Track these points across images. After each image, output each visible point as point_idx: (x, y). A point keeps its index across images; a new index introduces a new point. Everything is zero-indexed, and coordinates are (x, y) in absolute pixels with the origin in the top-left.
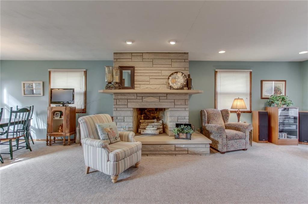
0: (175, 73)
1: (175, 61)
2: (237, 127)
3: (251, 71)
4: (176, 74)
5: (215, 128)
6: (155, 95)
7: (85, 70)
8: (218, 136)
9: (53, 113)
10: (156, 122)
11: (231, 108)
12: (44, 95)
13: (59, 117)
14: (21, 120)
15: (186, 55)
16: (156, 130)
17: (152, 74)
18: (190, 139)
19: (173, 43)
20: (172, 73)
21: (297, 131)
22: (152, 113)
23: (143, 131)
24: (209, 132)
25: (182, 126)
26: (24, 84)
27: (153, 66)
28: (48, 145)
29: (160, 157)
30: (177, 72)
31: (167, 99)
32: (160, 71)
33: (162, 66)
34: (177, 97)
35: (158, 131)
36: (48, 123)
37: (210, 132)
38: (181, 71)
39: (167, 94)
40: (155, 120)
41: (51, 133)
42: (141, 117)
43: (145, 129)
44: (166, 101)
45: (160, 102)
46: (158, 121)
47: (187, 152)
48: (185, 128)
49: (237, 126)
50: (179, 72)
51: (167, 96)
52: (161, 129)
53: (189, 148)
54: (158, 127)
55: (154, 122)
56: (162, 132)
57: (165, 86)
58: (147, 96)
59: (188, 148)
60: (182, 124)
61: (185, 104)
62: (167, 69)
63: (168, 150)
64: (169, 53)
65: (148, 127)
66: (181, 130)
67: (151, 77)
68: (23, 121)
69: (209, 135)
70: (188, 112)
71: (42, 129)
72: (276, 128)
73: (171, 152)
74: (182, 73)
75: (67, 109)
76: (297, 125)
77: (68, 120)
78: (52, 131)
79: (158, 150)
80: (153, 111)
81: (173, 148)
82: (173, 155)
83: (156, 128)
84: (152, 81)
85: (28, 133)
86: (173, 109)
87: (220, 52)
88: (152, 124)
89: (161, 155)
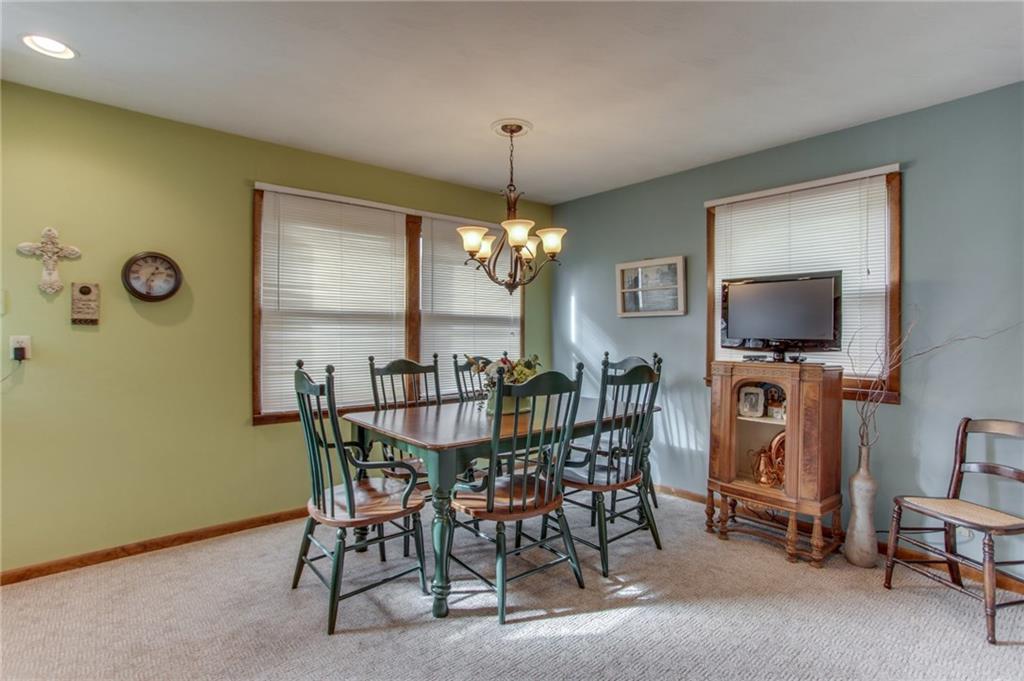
7: (895, 168)
9: (736, 389)
12: (687, 312)
13: (760, 413)
14: (620, 412)
26: (623, 271)
28: (713, 532)
36: (716, 432)
41: (729, 482)
68: (629, 419)
71: (681, 450)
75: (806, 377)
77: (815, 433)
78: (733, 475)
85: (646, 466)
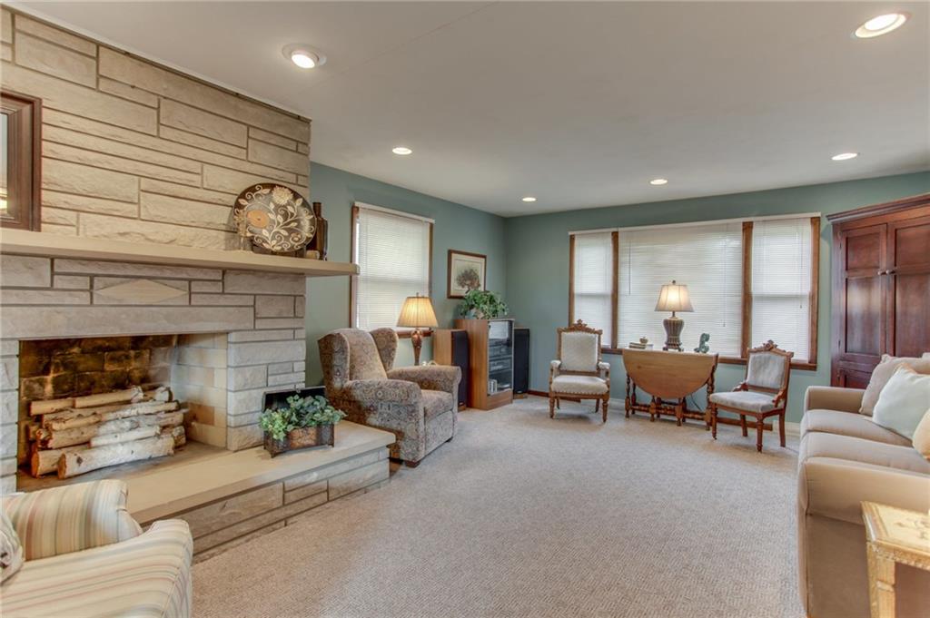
0: (265, 186)
1: (261, 135)
2: (426, 379)
3: (433, 221)
4: (267, 191)
5: (397, 391)
6: (168, 274)
8: (404, 414)
10: (140, 401)
11: (398, 326)
15: (302, 128)
16: (158, 436)
17: (152, 170)
18: (332, 445)
19: (303, 61)
20: (248, 186)
21: (511, 372)
22: (112, 359)
23: (79, 461)
24: (360, 407)
25: (290, 400)
27: (158, 130)
29: (225, 554)
30: (272, 186)
31: (223, 293)
32: (195, 167)
33: (209, 144)
34: (267, 287)
35: (167, 443)
37: (369, 404)
38: (292, 187)
39: (225, 270)
40: (136, 393)
42: (36, 386)
43: (87, 444)
44: (222, 300)
45: (190, 305)
46: (150, 394)
47: (327, 495)
48: (306, 405)
49: (426, 376)
50: (279, 186)
51: (223, 281)
52: (174, 427)
53: (331, 477)
54: (163, 422)
55: (128, 402)
56: (183, 440)
57: (217, 237)
58: (119, 273)
59: (327, 479)
60: (293, 393)
61: (292, 316)
62: (228, 162)
63: (257, 511)
64: (237, 95)
65: (103, 429)
66: (294, 418)
67: (145, 184)
69: (364, 415)
70: (304, 343)
72: (484, 370)
73: (268, 515)
74: (293, 191)
76: (511, 358)
79: (214, 528)
80: (120, 348)
81: (275, 498)
82: (277, 526)
83: (157, 429)
84: (152, 206)
86: (250, 336)
87: (395, 151)
88: (127, 413)
89: (223, 547)
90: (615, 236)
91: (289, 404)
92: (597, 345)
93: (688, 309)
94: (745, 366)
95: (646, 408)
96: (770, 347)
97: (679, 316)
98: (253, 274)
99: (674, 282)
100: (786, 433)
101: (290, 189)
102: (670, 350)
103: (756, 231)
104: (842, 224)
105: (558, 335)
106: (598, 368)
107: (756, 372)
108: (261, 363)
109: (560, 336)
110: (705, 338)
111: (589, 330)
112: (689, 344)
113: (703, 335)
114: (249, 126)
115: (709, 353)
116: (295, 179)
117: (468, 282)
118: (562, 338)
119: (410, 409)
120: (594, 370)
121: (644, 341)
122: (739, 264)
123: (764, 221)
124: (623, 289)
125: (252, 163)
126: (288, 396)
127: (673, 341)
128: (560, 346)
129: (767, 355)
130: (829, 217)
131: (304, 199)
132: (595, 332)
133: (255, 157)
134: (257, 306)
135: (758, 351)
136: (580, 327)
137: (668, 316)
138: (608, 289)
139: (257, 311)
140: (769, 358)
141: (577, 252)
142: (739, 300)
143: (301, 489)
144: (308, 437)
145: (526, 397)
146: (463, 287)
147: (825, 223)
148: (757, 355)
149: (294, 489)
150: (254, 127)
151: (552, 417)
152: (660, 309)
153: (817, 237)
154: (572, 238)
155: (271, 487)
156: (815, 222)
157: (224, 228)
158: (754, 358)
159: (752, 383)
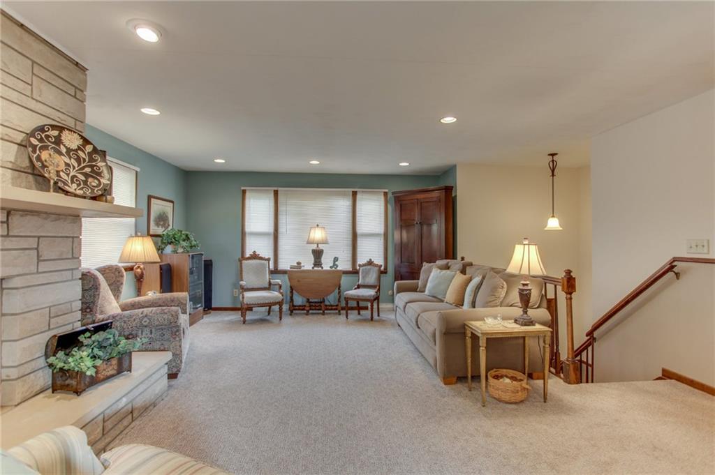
90: (276, 193)
91: (82, 342)
92: (267, 269)
93: (325, 242)
94: (357, 275)
95: (302, 308)
96: (370, 263)
97: (321, 247)
98: (38, 215)
99: (318, 225)
100: (380, 310)
101: (79, 134)
102: (315, 268)
103: (359, 196)
104: (398, 197)
105: (239, 263)
106: (270, 284)
107: (363, 277)
108: (44, 306)
109: (241, 264)
110: (336, 259)
111: (261, 258)
112: (327, 264)
113: (335, 258)
114: (33, 62)
115: (338, 268)
116: (74, 123)
117: (162, 223)
118: (243, 265)
119: (175, 330)
120: (267, 286)
121: (299, 263)
122: (350, 215)
123: (363, 192)
124: (282, 229)
125: (37, 100)
126: (80, 335)
127: (318, 263)
128: (241, 271)
129: (369, 267)
130: (393, 193)
131: (94, 147)
132: (266, 260)
133: (40, 96)
134: (40, 249)
135: (364, 265)
136: (255, 256)
137: (314, 247)
138: (271, 230)
139: (40, 254)
140: (370, 269)
141: (247, 202)
142: (350, 236)
143: (115, 416)
144: (111, 368)
145: (210, 313)
146: (158, 227)
147: (390, 195)
148: (364, 268)
149: (111, 417)
150: (39, 65)
151: (244, 323)
152: (309, 243)
153: (386, 202)
154: (244, 192)
155: (95, 420)
156: (385, 194)
157: (10, 166)
158: (363, 270)
159: (363, 284)
